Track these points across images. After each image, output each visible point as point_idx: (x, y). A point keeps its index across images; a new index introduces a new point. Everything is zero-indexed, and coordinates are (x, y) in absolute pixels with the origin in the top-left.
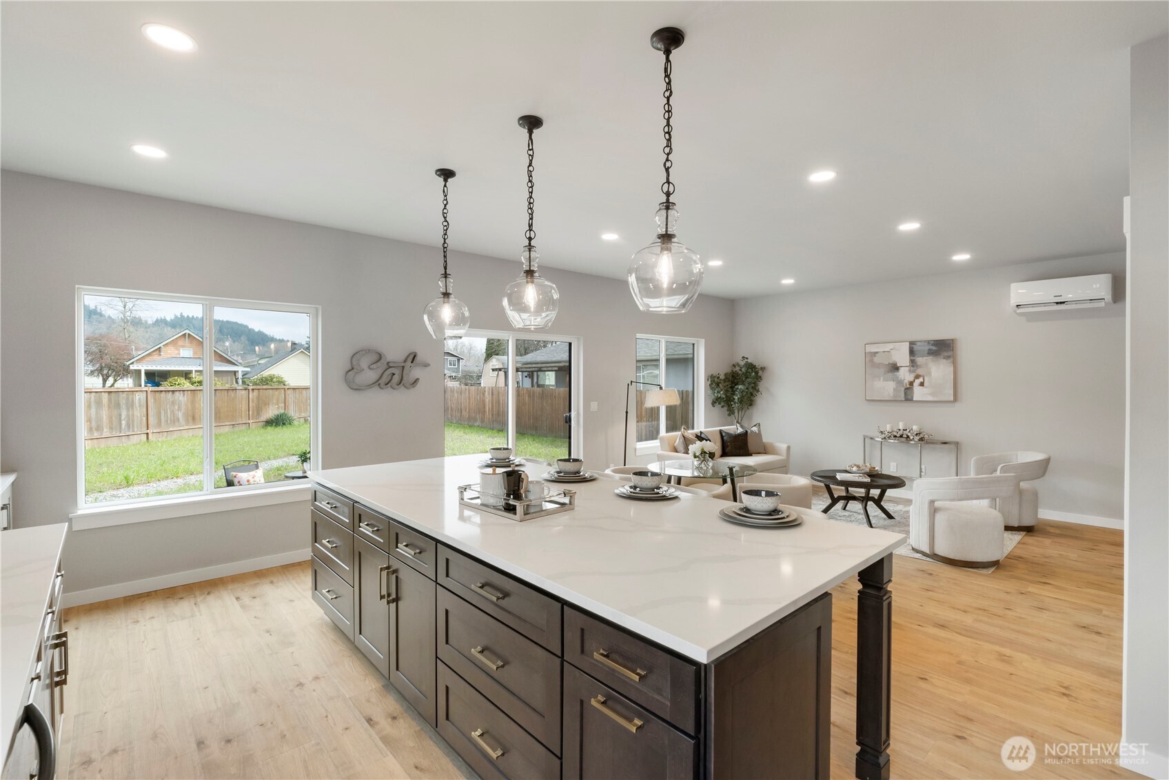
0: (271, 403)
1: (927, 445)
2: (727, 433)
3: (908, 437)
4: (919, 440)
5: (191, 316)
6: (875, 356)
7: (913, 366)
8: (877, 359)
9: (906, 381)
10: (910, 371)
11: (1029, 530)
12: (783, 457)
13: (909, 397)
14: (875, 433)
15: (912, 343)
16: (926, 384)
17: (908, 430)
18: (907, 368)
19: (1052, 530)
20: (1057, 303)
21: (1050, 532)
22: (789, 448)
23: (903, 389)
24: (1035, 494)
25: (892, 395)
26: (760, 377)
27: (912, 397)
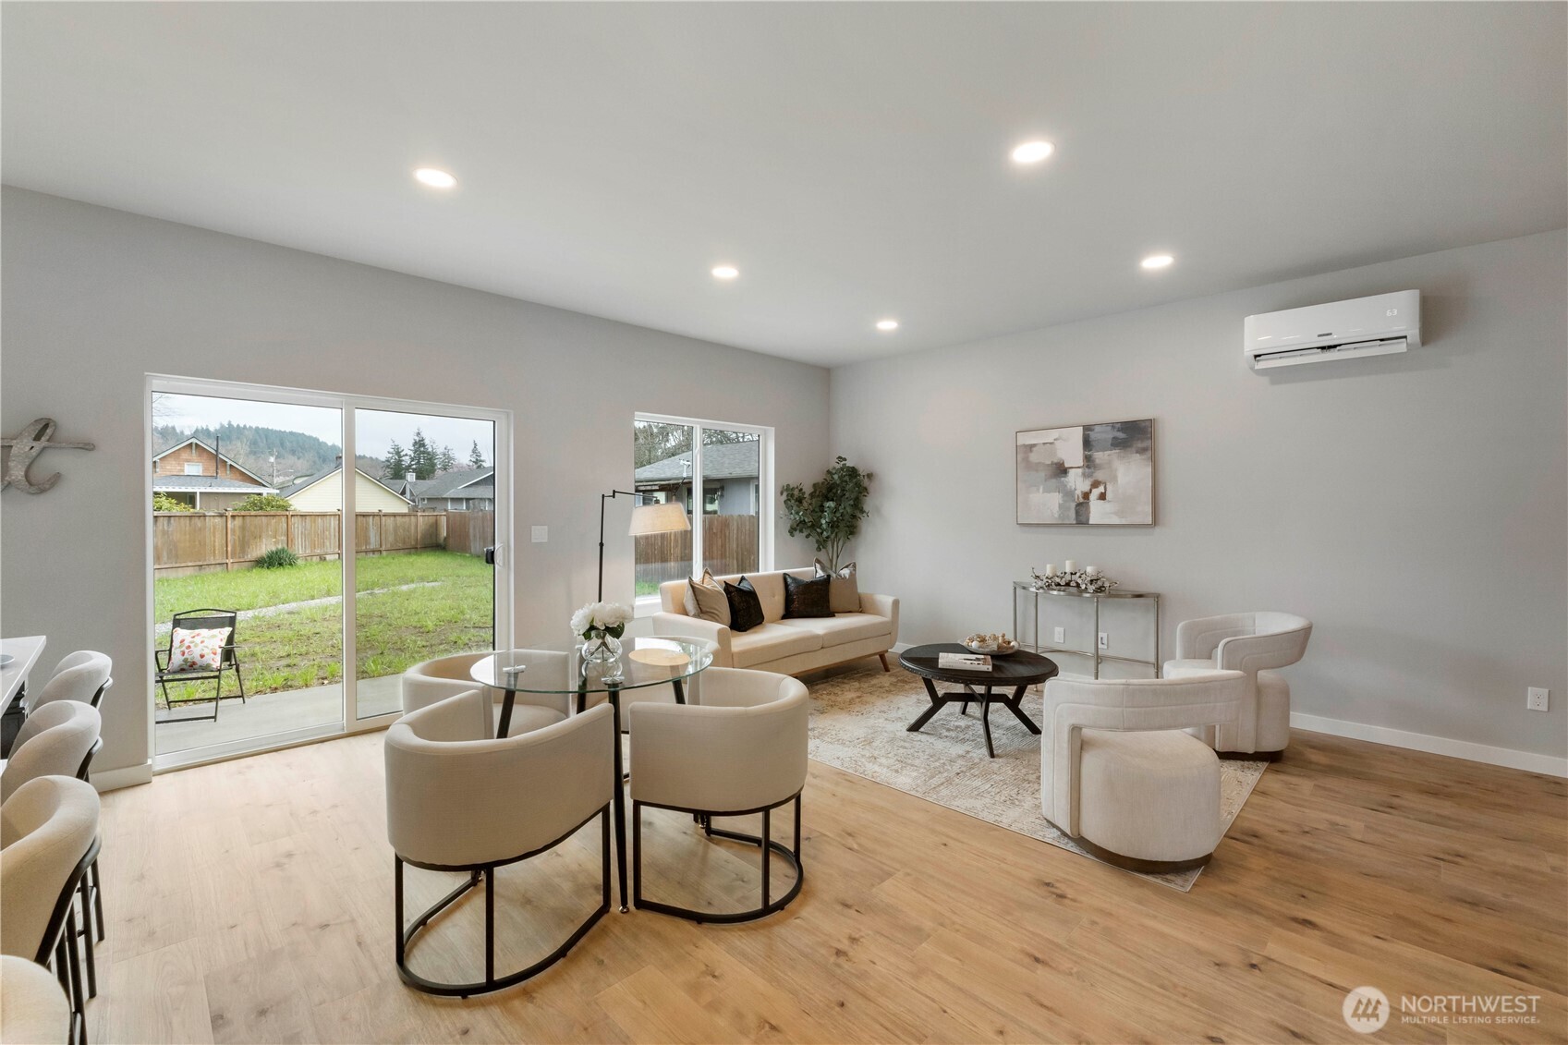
0: (264, 535)
1: (1111, 600)
2: (794, 579)
3: (1078, 585)
4: (1095, 591)
5: (242, 426)
6: (1031, 451)
7: (1088, 467)
8: (1034, 457)
9: (1078, 492)
10: (1084, 475)
11: (1272, 758)
12: (887, 618)
13: (1083, 519)
14: (1027, 578)
15: (1087, 428)
16: (1109, 496)
17: (1078, 575)
18: (1080, 471)
19: (1315, 756)
20: (1323, 348)
21: (1311, 762)
22: (896, 603)
23: (1073, 505)
24: (1285, 693)
25: (1056, 516)
26: (866, 489)
27: (1088, 520)
